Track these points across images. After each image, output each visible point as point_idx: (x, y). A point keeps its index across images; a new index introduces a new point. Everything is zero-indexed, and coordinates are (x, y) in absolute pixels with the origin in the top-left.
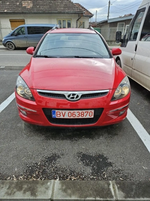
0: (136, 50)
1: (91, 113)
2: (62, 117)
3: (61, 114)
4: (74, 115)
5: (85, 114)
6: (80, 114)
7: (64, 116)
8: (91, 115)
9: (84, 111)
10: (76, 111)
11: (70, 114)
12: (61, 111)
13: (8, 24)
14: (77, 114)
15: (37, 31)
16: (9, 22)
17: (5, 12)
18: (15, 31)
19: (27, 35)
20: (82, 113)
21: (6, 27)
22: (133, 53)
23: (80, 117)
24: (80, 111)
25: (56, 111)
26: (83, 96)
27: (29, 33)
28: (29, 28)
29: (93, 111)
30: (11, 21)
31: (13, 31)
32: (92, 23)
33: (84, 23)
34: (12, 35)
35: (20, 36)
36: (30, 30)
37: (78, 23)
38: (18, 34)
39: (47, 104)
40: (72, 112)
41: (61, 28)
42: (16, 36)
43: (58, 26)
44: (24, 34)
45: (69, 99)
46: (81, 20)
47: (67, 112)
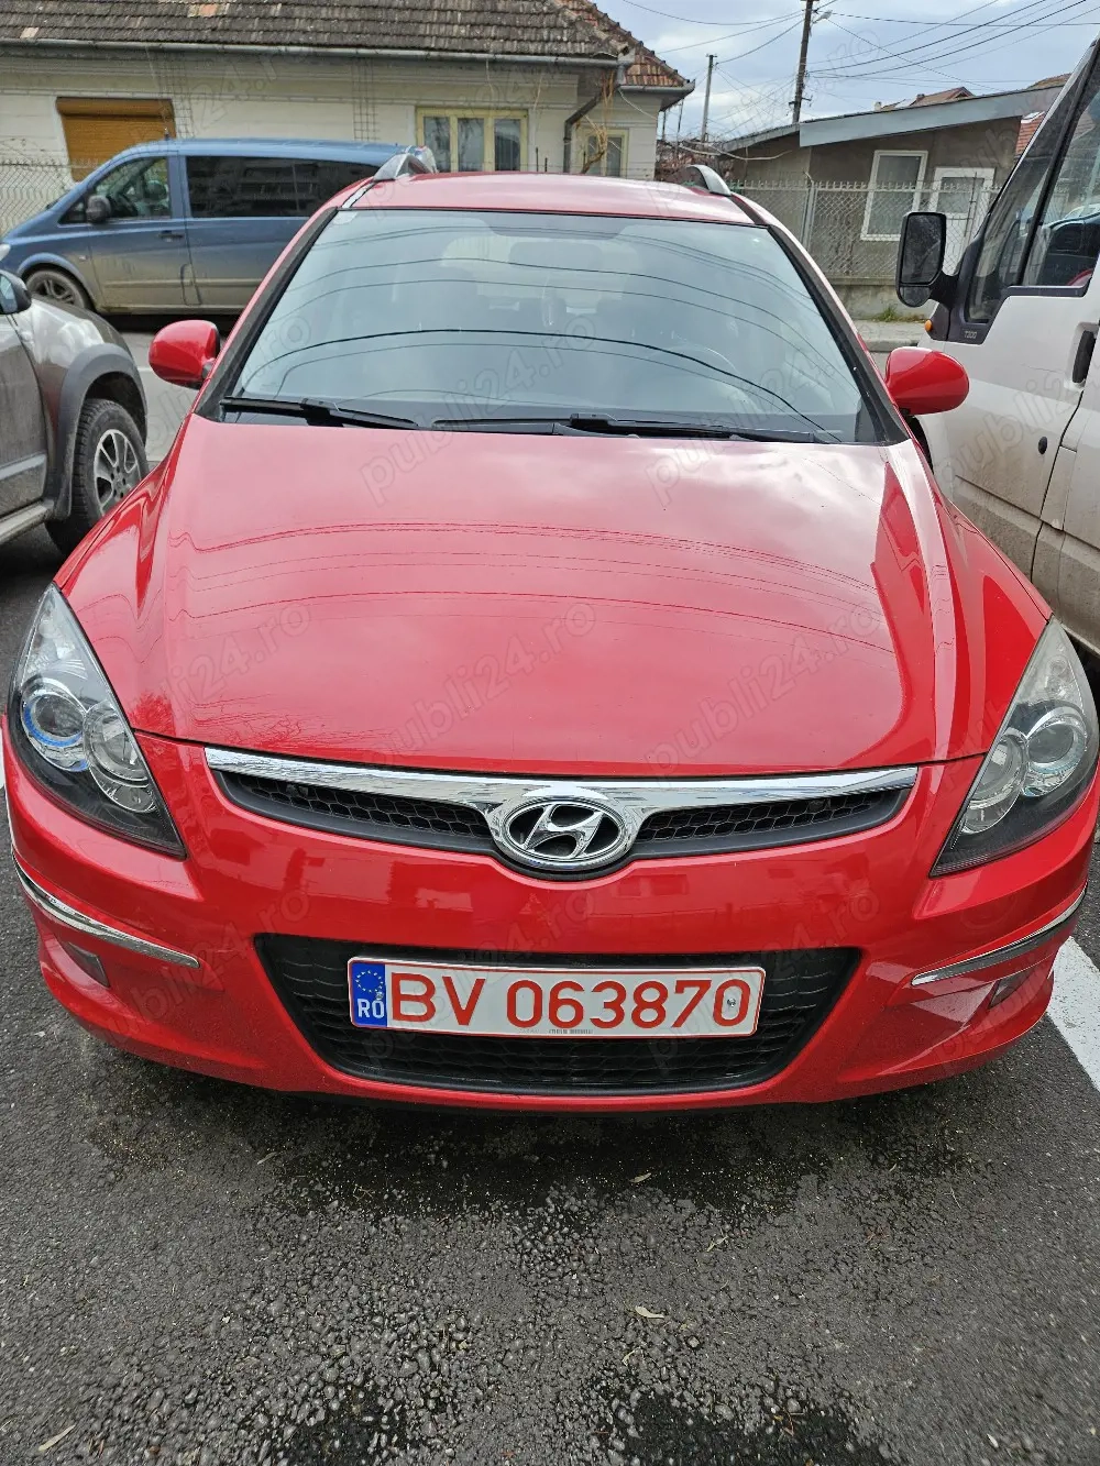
0: (1080, 373)
1: (733, 994)
2: (444, 1022)
3: (441, 998)
4: (566, 1013)
5: (675, 1005)
6: (629, 1006)
7: (464, 1016)
8: (729, 1013)
9: (668, 977)
10: (589, 978)
11: (525, 999)
12: (435, 972)
13: (48, 135)
14: (595, 1005)
15: (263, 196)
16: (56, 122)
17: (25, 46)
18: (92, 190)
19: (181, 220)
20: (650, 995)
21: (30, 152)
22: (1055, 393)
23: (627, 1030)
24: (630, 979)
25: (393, 967)
26: (661, 825)
27: (198, 208)
28: (200, 167)
29: (754, 977)
30: (72, 113)
31: (75, 187)
32: (675, 149)
33: (619, 140)
34: (69, 216)
35: (128, 227)
36: (212, 184)
37: (579, 141)
38: (119, 209)
39: (309, 872)
40: (546, 978)
41: (444, 170)
42: (100, 222)
43: (426, 157)
44: (166, 212)
45: (522, 849)
46: (600, 124)
47: (500, 979)
